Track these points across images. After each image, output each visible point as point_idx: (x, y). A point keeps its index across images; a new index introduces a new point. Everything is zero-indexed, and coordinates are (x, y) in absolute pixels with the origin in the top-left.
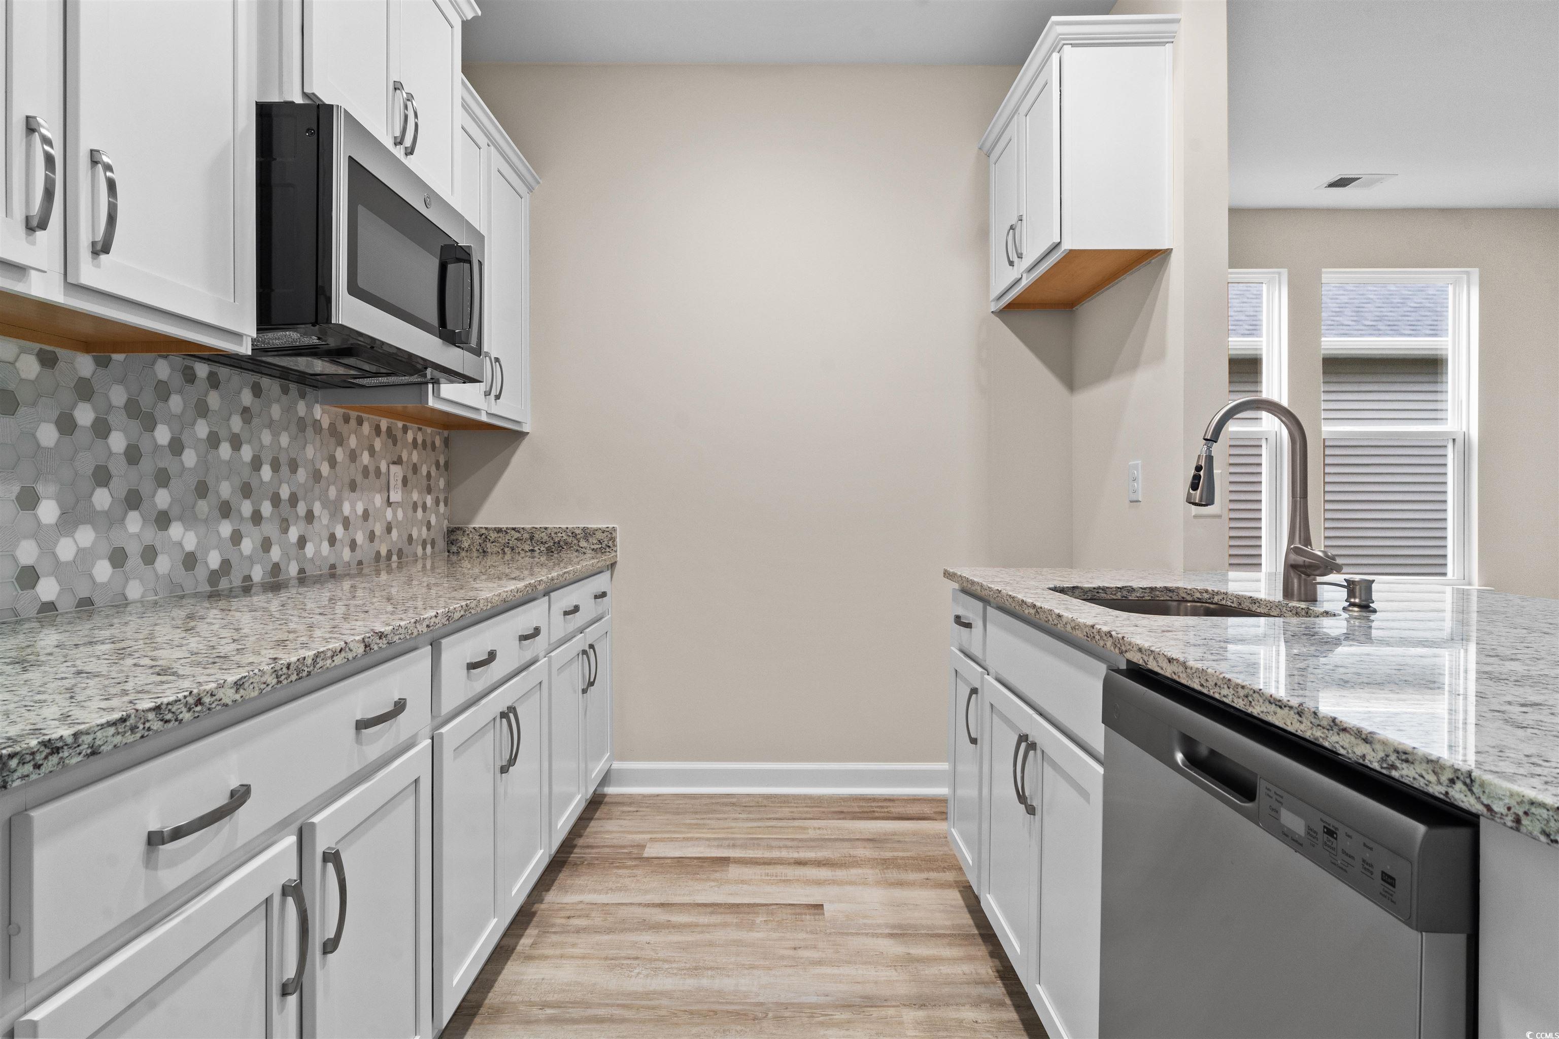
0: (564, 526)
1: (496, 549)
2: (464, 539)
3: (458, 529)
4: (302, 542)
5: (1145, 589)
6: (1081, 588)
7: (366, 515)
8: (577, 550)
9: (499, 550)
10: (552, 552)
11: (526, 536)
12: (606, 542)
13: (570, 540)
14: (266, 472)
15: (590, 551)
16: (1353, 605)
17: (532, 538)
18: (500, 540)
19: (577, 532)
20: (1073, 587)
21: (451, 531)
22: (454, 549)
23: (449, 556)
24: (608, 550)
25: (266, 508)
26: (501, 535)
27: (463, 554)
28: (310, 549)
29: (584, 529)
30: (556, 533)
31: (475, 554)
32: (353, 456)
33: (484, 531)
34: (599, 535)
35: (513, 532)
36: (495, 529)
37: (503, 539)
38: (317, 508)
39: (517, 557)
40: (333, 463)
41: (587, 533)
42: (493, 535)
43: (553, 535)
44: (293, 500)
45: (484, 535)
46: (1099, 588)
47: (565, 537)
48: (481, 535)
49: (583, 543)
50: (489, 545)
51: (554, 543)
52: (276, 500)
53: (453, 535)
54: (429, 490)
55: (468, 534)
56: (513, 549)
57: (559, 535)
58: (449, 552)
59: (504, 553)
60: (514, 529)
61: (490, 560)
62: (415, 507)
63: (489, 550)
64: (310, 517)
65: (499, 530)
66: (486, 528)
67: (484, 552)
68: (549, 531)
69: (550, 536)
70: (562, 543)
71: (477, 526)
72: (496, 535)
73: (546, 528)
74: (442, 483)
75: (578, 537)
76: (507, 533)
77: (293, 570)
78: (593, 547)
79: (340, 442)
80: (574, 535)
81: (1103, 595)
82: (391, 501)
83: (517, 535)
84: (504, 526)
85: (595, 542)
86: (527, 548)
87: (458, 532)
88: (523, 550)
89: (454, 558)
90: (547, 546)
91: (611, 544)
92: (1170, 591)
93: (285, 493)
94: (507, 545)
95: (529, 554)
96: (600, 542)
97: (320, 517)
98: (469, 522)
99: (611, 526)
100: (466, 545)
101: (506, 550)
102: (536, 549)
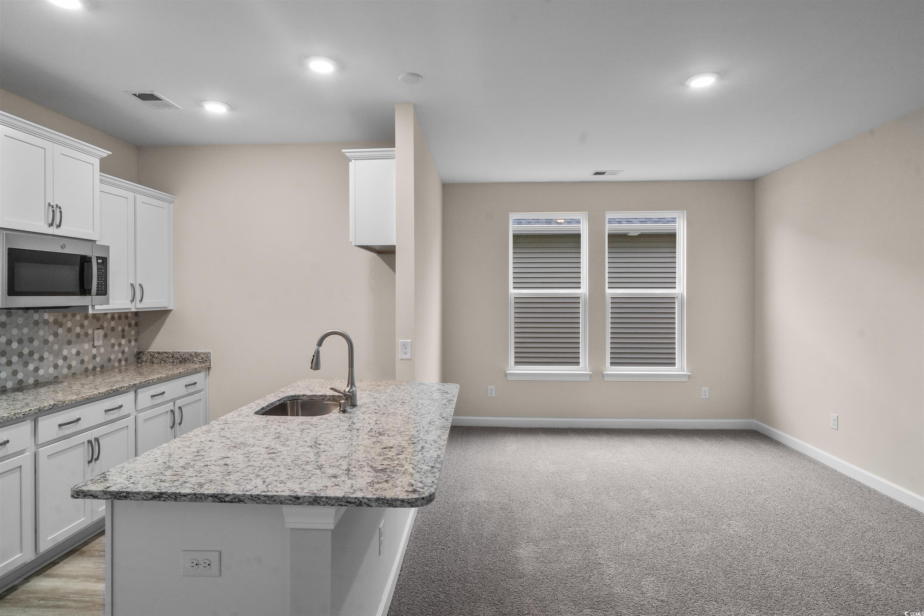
0: (187, 351)
1: (157, 361)
2: (144, 357)
3: (141, 352)
4: (36, 369)
5: (331, 396)
6: (306, 395)
7: (78, 353)
8: (193, 362)
9: (159, 362)
10: (182, 363)
11: (171, 355)
12: (205, 359)
13: (189, 357)
14: (15, 345)
15: (198, 363)
16: (341, 411)
17: (173, 357)
18: (159, 357)
19: (193, 354)
20: (303, 395)
21: (139, 353)
22: (140, 361)
23: (137, 364)
24: (206, 362)
25: (15, 359)
26: (159, 355)
27: (143, 363)
28: (41, 372)
29: (196, 353)
30: (183, 354)
31: (148, 364)
32: (69, 330)
33: (152, 353)
34: (202, 356)
35: (165, 354)
36: (157, 352)
37: (161, 357)
38: (46, 355)
39: (167, 365)
40: (56, 335)
41: (197, 355)
42: (156, 355)
43: (182, 355)
44: (31, 354)
45: (152, 355)
46: (313, 395)
47: (187, 356)
48: (151, 355)
49: (195, 359)
50: (154, 359)
51: (183, 359)
52: (20, 355)
53: (139, 356)
54: (123, 337)
55: (146, 355)
56: (165, 361)
57: (185, 355)
58: (137, 362)
59: (161, 363)
60: (165, 352)
61: (155, 366)
62: (113, 346)
63: (155, 362)
64: (41, 359)
65: (159, 353)
66: (153, 352)
67: (153, 363)
68: (180, 354)
69: (181, 356)
70: (186, 359)
71: (149, 351)
72: (158, 355)
73: (179, 352)
74: (133, 333)
75: (193, 356)
76: (162, 354)
77: (31, 381)
78: (199, 361)
79: (61, 325)
80: (191, 355)
81: (315, 398)
82: (95, 345)
83: (166, 355)
84: (161, 351)
85: (200, 358)
86: (171, 361)
87: (141, 354)
88: (169, 362)
89: (139, 365)
90: (179, 360)
91: (207, 359)
92: (340, 397)
93: (26, 351)
94: (162, 359)
95: (172, 364)
96: (202, 358)
97: (48, 358)
98: (147, 350)
99: (207, 351)
100: (144, 359)
101: (162, 362)
102: (175, 361)
